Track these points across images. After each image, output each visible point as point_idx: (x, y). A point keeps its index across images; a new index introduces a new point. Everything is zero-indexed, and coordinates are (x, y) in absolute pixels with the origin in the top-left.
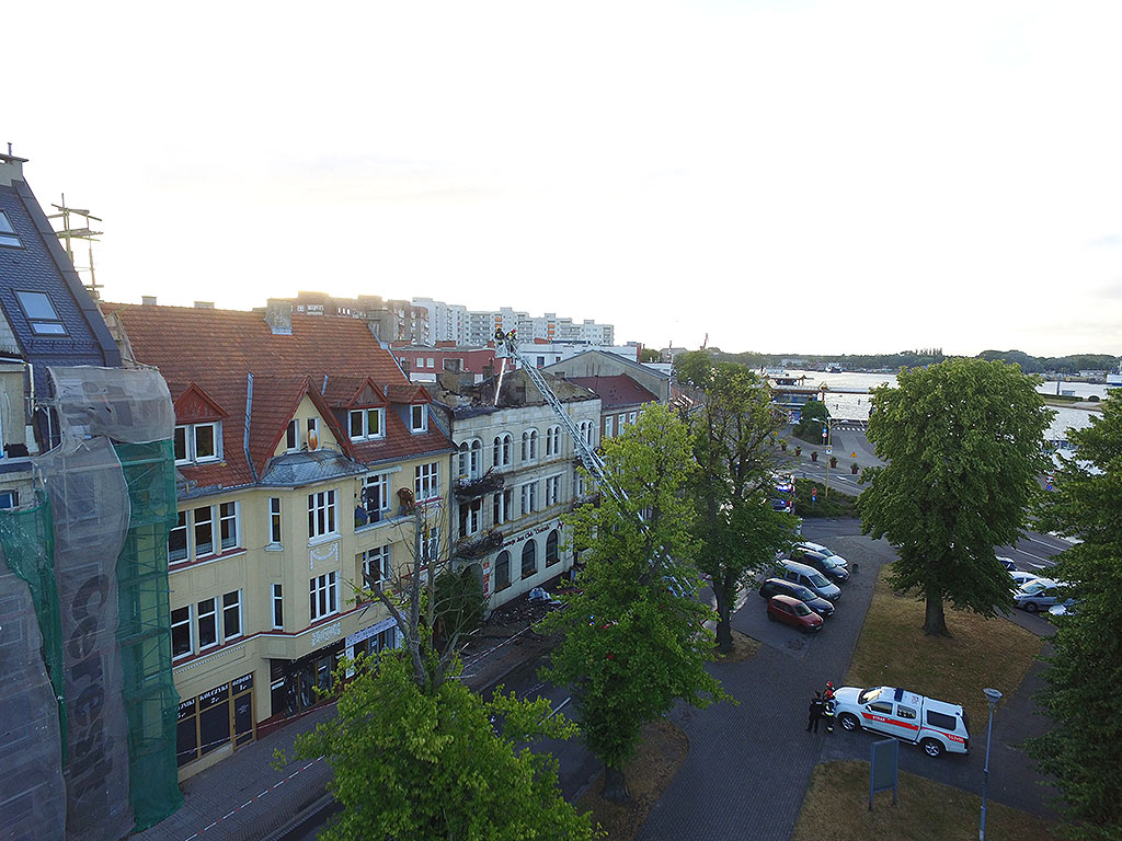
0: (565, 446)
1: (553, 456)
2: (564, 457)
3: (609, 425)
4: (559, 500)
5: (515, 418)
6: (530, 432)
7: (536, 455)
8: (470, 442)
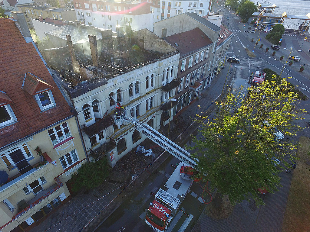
0: (157, 82)
1: (150, 88)
2: (157, 88)
3: (184, 64)
4: (153, 106)
5: (123, 79)
6: (134, 83)
7: (140, 92)
8: (90, 103)
